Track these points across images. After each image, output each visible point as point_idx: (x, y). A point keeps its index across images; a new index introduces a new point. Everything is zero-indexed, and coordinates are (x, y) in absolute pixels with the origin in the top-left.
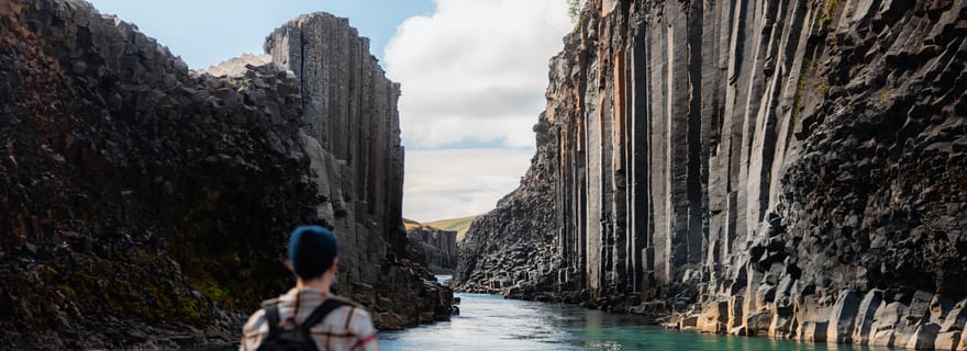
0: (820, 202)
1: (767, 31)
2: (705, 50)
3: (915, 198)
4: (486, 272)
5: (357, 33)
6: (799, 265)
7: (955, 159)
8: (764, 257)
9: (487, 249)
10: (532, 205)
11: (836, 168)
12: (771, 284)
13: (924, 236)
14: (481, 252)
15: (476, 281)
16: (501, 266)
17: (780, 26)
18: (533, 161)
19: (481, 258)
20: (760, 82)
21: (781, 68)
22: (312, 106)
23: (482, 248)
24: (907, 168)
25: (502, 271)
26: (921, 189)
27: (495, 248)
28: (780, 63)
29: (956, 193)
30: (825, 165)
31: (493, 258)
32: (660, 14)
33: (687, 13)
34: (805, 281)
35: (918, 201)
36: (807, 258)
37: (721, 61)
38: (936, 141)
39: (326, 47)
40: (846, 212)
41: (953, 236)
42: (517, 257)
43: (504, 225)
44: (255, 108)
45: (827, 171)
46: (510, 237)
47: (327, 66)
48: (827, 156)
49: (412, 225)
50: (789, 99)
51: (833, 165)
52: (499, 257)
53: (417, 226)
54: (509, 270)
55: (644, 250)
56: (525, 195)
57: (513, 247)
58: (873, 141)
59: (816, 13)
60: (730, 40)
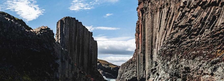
0: (163, 59)
1: (166, 20)
2: (154, 24)
3: (178, 58)
4: (124, 77)
5: (78, 21)
6: (159, 73)
7: (186, 49)
8: (153, 71)
9: (124, 71)
10: (135, 61)
11: (166, 51)
12: (154, 78)
13: (179, 66)
14: (123, 72)
15: (122, 79)
16: (128, 76)
17: (169, 19)
18: (135, 50)
19: (123, 73)
20: (163, 32)
21: (167, 29)
22: (65, 38)
23: (123, 71)
24: (178, 51)
25: (128, 77)
26: (180, 56)
27: (126, 71)
28: (167, 27)
29: (185, 56)
30: (164, 50)
31: (126, 74)
32: (147, 16)
33: (151, 16)
34: (160, 77)
35: (179, 58)
36: (160, 71)
37: (157, 27)
38: (184, 45)
39: (69, 24)
40: (167, 61)
41: (184, 66)
42: (131, 73)
43: (128, 66)
44: (40, 38)
45: (164, 52)
46: (130, 68)
47: (69, 29)
48: (164, 48)
49: (115, 66)
50: (168, 35)
51: (165, 51)
52: (127, 73)
53: (116, 66)
54: (129, 77)
55: (144, 71)
56: (133, 59)
57: (131, 71)
58: (173, 45)
59: (176, 16)
60: (159, 22)
